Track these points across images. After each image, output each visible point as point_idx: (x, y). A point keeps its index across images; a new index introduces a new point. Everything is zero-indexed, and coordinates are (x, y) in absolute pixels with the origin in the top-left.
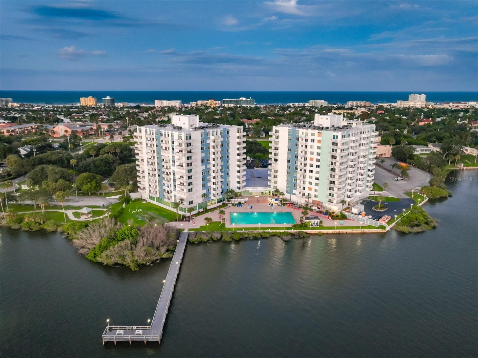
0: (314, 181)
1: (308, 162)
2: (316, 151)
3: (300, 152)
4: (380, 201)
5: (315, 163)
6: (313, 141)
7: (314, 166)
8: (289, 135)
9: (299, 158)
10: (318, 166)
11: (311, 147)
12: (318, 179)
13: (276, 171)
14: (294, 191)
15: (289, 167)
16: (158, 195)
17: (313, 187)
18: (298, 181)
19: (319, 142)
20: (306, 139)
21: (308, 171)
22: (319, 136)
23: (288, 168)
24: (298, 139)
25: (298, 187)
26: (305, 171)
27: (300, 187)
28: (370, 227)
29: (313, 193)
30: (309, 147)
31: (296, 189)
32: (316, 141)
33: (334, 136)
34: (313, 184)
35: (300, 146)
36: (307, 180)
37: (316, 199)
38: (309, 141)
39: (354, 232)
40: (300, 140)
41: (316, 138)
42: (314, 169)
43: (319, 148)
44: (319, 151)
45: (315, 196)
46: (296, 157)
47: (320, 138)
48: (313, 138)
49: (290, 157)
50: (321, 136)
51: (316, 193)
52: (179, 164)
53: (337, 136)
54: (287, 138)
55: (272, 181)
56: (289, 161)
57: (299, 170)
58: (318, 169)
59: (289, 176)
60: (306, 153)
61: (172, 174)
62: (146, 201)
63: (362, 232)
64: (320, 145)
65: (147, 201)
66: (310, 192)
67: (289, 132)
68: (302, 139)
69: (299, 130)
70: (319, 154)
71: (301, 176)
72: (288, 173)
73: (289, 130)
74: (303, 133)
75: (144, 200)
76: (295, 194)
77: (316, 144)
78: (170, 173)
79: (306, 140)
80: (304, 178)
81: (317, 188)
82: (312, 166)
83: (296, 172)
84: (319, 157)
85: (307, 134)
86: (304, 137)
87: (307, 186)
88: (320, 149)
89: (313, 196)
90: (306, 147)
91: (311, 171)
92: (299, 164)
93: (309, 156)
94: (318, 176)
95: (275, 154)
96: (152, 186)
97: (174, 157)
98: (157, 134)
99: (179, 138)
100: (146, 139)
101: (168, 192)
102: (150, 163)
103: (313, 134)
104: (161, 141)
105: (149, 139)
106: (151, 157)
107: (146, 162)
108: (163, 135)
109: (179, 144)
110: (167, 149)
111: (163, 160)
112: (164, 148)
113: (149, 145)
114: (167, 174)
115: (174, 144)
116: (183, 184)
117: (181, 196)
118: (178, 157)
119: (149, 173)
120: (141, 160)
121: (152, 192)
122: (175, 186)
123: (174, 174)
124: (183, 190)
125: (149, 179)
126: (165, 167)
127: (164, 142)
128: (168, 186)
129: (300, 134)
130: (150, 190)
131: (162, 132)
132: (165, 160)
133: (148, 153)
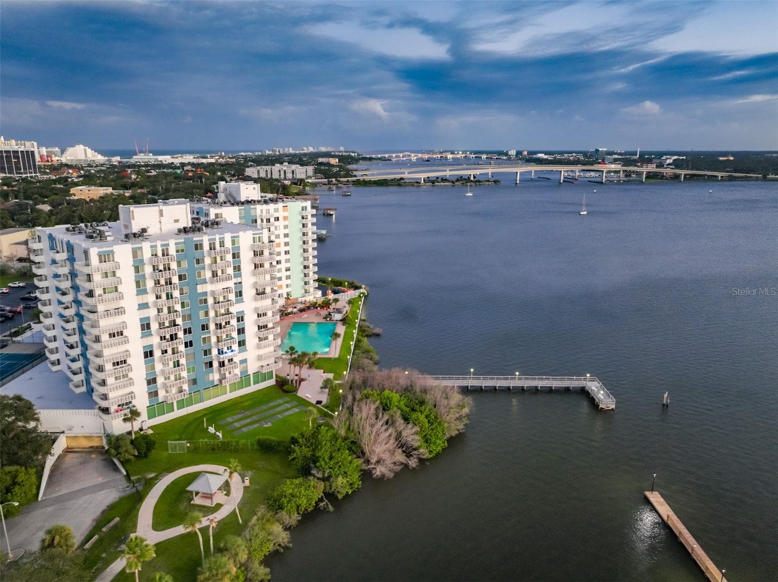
0: (284, 274)
2: (282, 232)
5: (283, 249)
6: (277, 219)
7: (283, 253)
8: (240, 218)
10: (287, 252)
11: (276, 228)
12: (289, 270)
17: (284, 282)
19: (285, 218)
20: (267, 219)
22: (284, 211)
24: (256, 220)
29: (285, 291)
30: (272, 229)
32: (281, 219)
33: (303, 207)
34: (284, 278)
38: (272, 220)
40: (259, 221)
41: (281, 214)
42: (283, 257)
43: (286, 227)
44: (286, 231)
45: (288, 294)
47: (286, 214)
48: (276, 215)
50: (287, 211)
51: (289, 290)
52: (255, 292)
53: (306, 207)
58: (288, 256)
61: (234, 322)
62: (140, 431)
64: (286, 223)
67: (240, 214)
68: (262, 220)
69: (256, 208)
70: (286, 235)
73: (239, 210)
74: (262, 211)
77: (281, 223)
78: (228, 322)
79: (268, 220)
81: (289, 282)
84: (287, 240)
85: (268, 211)
86: (264, 215)
90: (269, 229)
91: (279, 262)
94: (288, 265)
96: (160, 380)
97: (240, 283)
98: (182, 251)
99: (254, 242)
100: (137, 270)
101: (222, 364)
102: (154, 326)
103: (276, 210)
104: (198, 261)
105: (148, 269)
106: (159, 311)
107: (133, 331)
108: (206, 247)
109: (255, 254)
110: (219, 273)
111: (206, 301)
112: (208, 274)
113: (150, 284)
114: (219, 326)
115: (239, 257)
116: (265, 327)
117: (262, 352)
118: (253, 280)
119: (148, 354)
120: (112, 335)
121: (162, 394)
122: (242, 343)
123: (240, 319)
124: (266, 338)
125: (151, 367)
126: (212, 314)
127: (208, 261)
128: (220, 352)
129: (258, 213)
130: (154, 394)
131: (202, 241)
132: (210, 301)
133: (143, 306)
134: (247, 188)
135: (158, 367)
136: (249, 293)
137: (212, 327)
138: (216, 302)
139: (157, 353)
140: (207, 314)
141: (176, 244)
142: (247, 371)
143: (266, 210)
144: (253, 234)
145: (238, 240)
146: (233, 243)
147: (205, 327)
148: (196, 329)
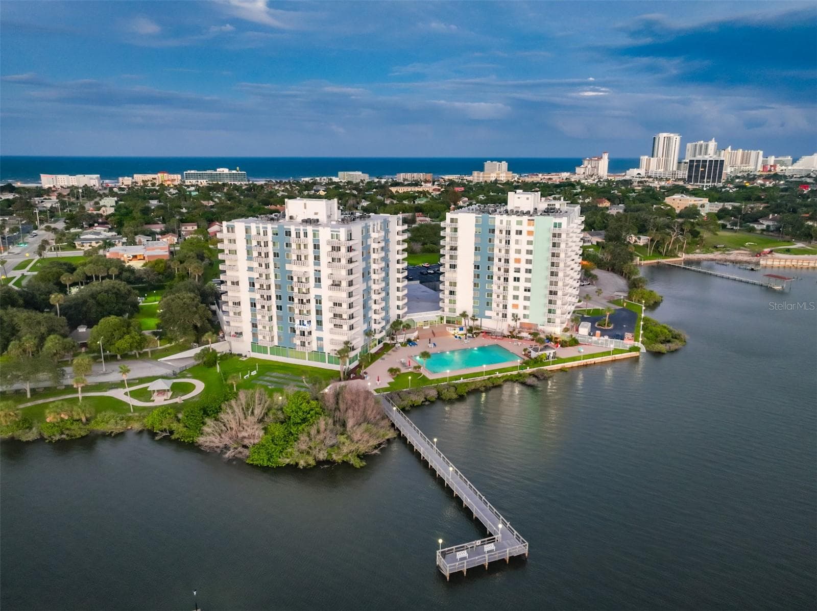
0: (522, 293)
1: (512, 265)
2: (524, 247)
3: (496, 251)
4: (608, 314)
5: (523, 266)
6: (519, 232)
7: (523, 271)
8: (476, 226)
9: (496, 260)
10: (529, 271)
11: (517, 242)
12: (529, 291)
13: (453, 284)
14: (488, 313)
15: (477, 276)
16: (276, 342)
17: (521, 302)
18: (494, 296)
19: (530, 233)
20: (506, 231)
21: (511, 279)
22: (529, 225)
23: (475, 277)
24: (493, 231)
25: (494, 305)
26: (506, 280)
27: (498, 305)
28: (617, 351)
29: (520, 312)
30: (512, 242)
31: (491, 310)
32: (524, 233)
33: (555, 224)
34: (521, 298)
35: (496, 242)
36: (511, 292)
37: (526, 321)
38: (513, 233)
39: (603, 360)
40: (497, 232)
41: (525, 228)
42: (522, 275)
43: (530, 243)
44: (530, 247)
45: (525, 316)
46: (491, 259)
47: (531, 228)
48: (519, 228)
49: (479, 259)
50: (533, 225)
51: (527, 312)
52: (332, 283)
53: (560, 224)
54: (473, 230)
55: (447, 301)
56: (477, 267)
57: (495, 278)
58: (529, 276)
59: (478, 290)
60: (507, 251)
61: (313, 302)
62: (246, 356)
63: (614, 359)
64: (531, 238)
65: (248, 356)
66: (515, 311)
67: (477, 221)
68: (501, 231)
69: (495, 218)
70: (529, 252)
71: (499, 287)
72: (475, 285)
73: (476, 217)
74: (501, 222)
75: (240, 355)
76: (490, 318)
77: (524, 238)
78: (309, 301)
79: (508, 232)
80: (504, 290)
81: (527, 303)
82: (517, 270)
83: (492, 283)
84: (530, 257)
85: (509, 223)
86: (504, 227)
87: (510, 302)
88: (532, 244)
89: (521, 316)
90: (508, 242)
91: (517, 279)
92: (495, 269)
93: (513, 256)
94: (528, 285)
95: (451, 257)
96: (260, 327)
97: (320, 271)
98: (277, 234)
99: (332, 238)
100: (247, 243)
101: (303, 334)
102: (257, 286)
103: (519, 223)
104: (287, 245)
105: (254, 243)
106: (261, 275)
107: (244, 285)
108: (293, 234)
109: (333, 248)
110: (303, 258)
111: (292, 278)
112: (294, 257)
113: (255, 254)
114: (301, 302)
115: (319, 249)
116: (341, 316)
117: (336, 337)
118: (330, 271)
119: (253, 305)
120: (233, 283)
121: (260, 337)
122: (319, 323)
123: (319, 301)
124: (341, 326)
125: (254, 315)
126: (296, 290)
127: (294, 246)
128: (302, 323)
129: (497, 223)
130: (255, 335)
131: (290, 229)
132: (295, 279)
133: (250, 269)
134: (519, 198)
135: (259, 317)
136: (326, 282)
137: (296, 300)
138: (300, 281)
139: (258, 307)
140: (292, 289)
141: (272, 228)
142: (322, 349)
143: (507, 221)
144: (331, 231)
145: (318, 234)
146: (314, 235)
147: (291, 299)
148: (285, 298)
